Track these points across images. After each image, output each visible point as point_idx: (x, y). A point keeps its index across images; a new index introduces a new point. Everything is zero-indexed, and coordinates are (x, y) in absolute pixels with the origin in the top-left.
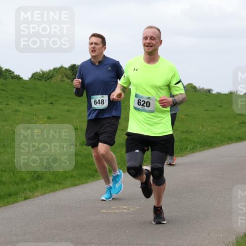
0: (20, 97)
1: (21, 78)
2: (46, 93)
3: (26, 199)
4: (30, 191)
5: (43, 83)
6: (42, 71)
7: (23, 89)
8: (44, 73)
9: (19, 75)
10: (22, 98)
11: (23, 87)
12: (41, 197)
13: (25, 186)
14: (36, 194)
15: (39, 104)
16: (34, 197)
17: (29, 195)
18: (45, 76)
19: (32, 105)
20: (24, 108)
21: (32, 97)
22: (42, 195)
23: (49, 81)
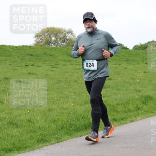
0: (127, 60)
1: (128, 49)
2: (144, 57)
3: (132, 122)
4: (134, 117)
5: (141, 51)
6: (140, 44)
7: (129, 55)
8: (142, 45)
9: (126, 47)
10: (129, 61)
11: (129, 54)
12: (141, 121)
13: (131, 114)
14: (137, 119)
15: (139, 64)
16: (137, 121)
17: (133, 119)
18: (142, 47)
19: (135, 65)
20: (130, 67)
21: (134, 60)
22: (141, 119)
23: (145, 49)
